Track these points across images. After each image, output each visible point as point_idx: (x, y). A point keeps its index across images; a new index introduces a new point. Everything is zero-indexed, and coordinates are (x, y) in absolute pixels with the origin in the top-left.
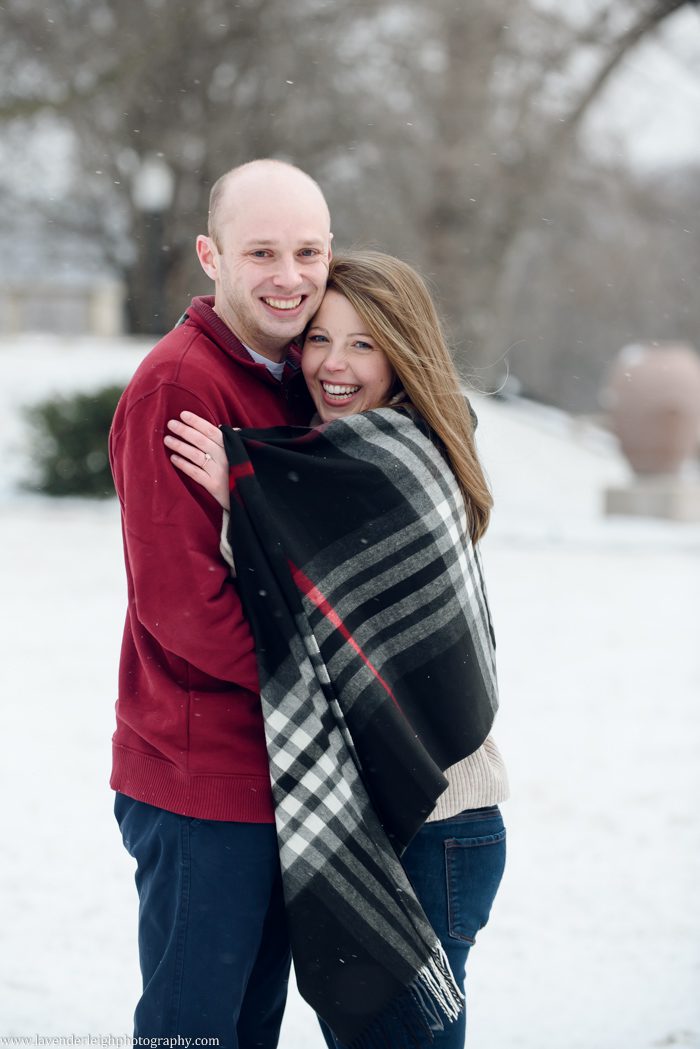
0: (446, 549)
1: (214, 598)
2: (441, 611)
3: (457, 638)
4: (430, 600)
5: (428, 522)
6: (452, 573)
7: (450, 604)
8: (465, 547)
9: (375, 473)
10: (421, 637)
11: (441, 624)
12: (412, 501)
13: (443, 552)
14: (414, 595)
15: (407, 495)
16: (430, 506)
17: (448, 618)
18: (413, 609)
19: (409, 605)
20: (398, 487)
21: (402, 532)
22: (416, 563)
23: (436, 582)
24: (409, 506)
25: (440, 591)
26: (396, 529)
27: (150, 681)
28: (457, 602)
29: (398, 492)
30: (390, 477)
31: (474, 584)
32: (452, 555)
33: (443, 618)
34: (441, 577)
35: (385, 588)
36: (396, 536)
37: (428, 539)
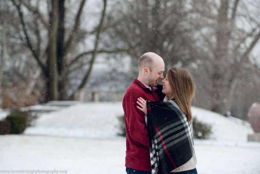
0: (185, 126)
1: (144, 130)
2: (183, 137)
3: (185, 142)
4: (181, 135)
5: (182, 121)
6: (186, 130)
7: (185, 136)
8: (190, 126)
9: (174, 111)
10: (179, 141)
11: (183, 139)
12: (180, 117)
13: (184, 126)
14: (178, 133)
15: (179, 116)
16: (183, 118)
17: (184, 138)
18: (178, 136)
19: (177, 135)
20: (178, 114)
21: (177, 122)
22: (179, 128)
23: (182, 131)
24: (179, 118)
25: (183, 133)
26: (177, 121)
27: (131, 147)
28: (187, 135)
29: (177, 115)
30: (176, 112)
31: (191, 133)
32: (187, 127)
33: (183, 138)
34: (184, 131)
35: (174, 132)
36: (176, 123)
37: (182, 124)
